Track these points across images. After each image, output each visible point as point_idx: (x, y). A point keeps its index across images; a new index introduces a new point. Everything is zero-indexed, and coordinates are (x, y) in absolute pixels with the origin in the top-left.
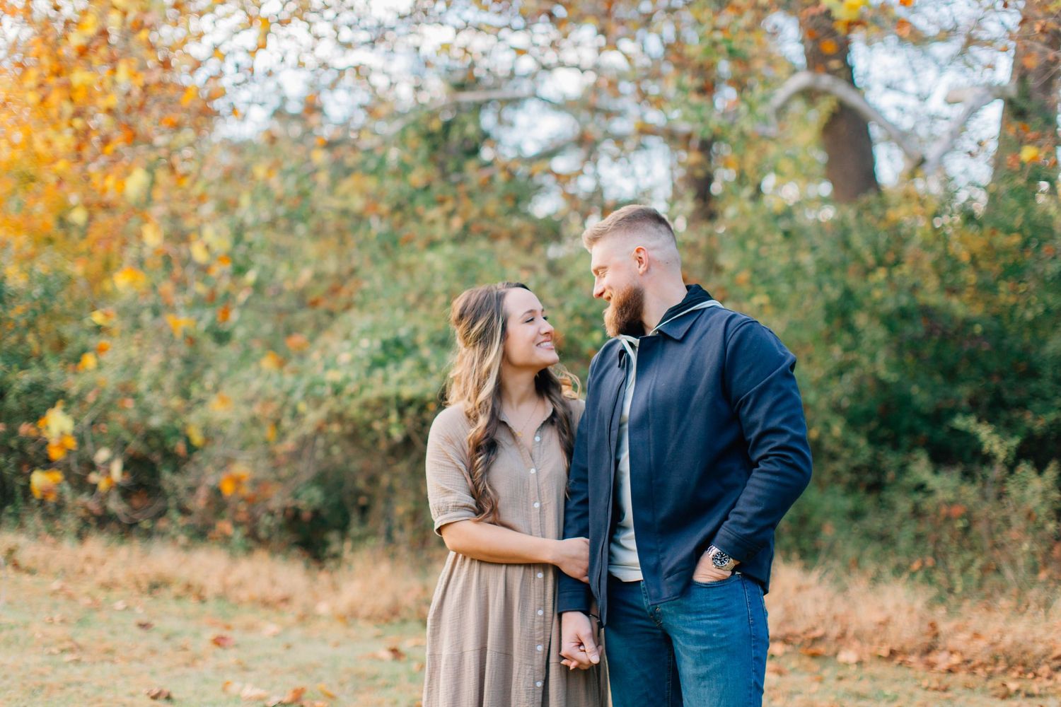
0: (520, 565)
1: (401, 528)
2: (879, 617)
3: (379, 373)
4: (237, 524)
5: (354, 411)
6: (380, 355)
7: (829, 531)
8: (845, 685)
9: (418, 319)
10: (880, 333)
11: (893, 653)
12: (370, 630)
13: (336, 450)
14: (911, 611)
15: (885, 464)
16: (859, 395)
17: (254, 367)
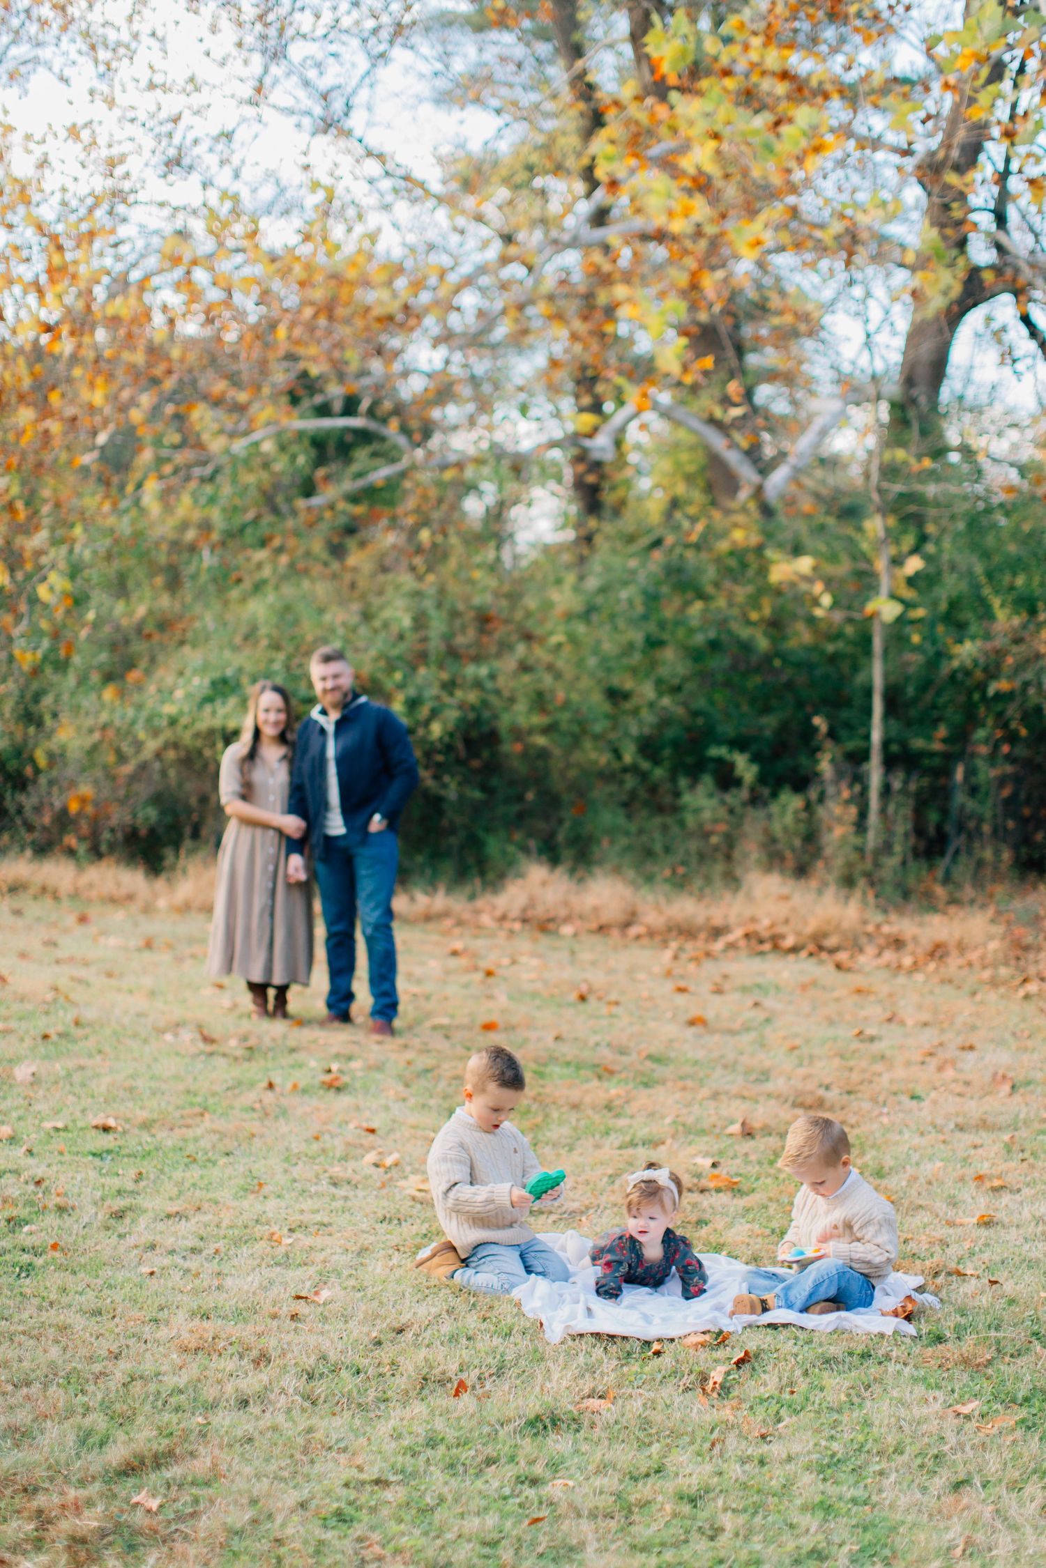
3: (208, 709)
4: (81, 839)
5: (187, 738)
6: (209, 692)
7: (605, 844)
9: (243, 659)
11: (601, 928)
13: (172, 773)
17: (93, 696)
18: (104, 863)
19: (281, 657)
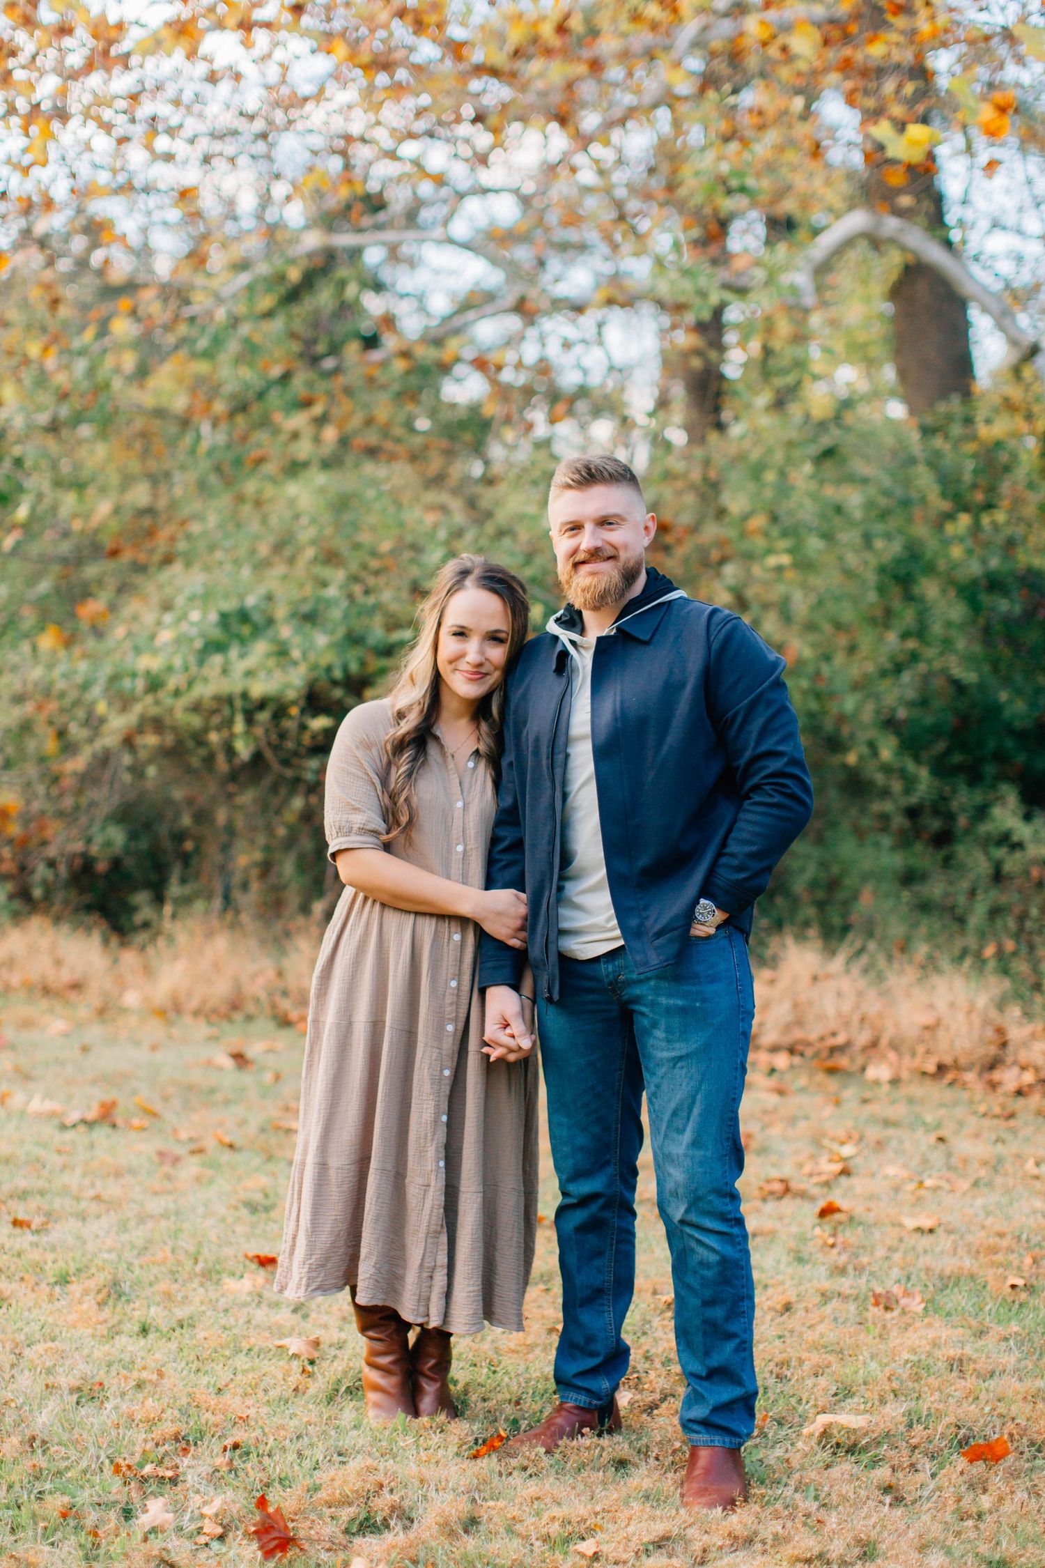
0: (431, 915)
1: (245, 886)
2: (928, 1019)
3: (217, 660)
5: (182, 717)
6: (216, 634)
7: (867, 901)
8: (869, 1109)
9: (273, 580)
10: (957, 611)
11: (941, 1069)
12: (202, 1029)
13: (151, 771)
14: (970, 1011)
15: (954, 805)
16: (923, 702)
17: (25, 647)
18: (36, 923)
19: (338, 576)
